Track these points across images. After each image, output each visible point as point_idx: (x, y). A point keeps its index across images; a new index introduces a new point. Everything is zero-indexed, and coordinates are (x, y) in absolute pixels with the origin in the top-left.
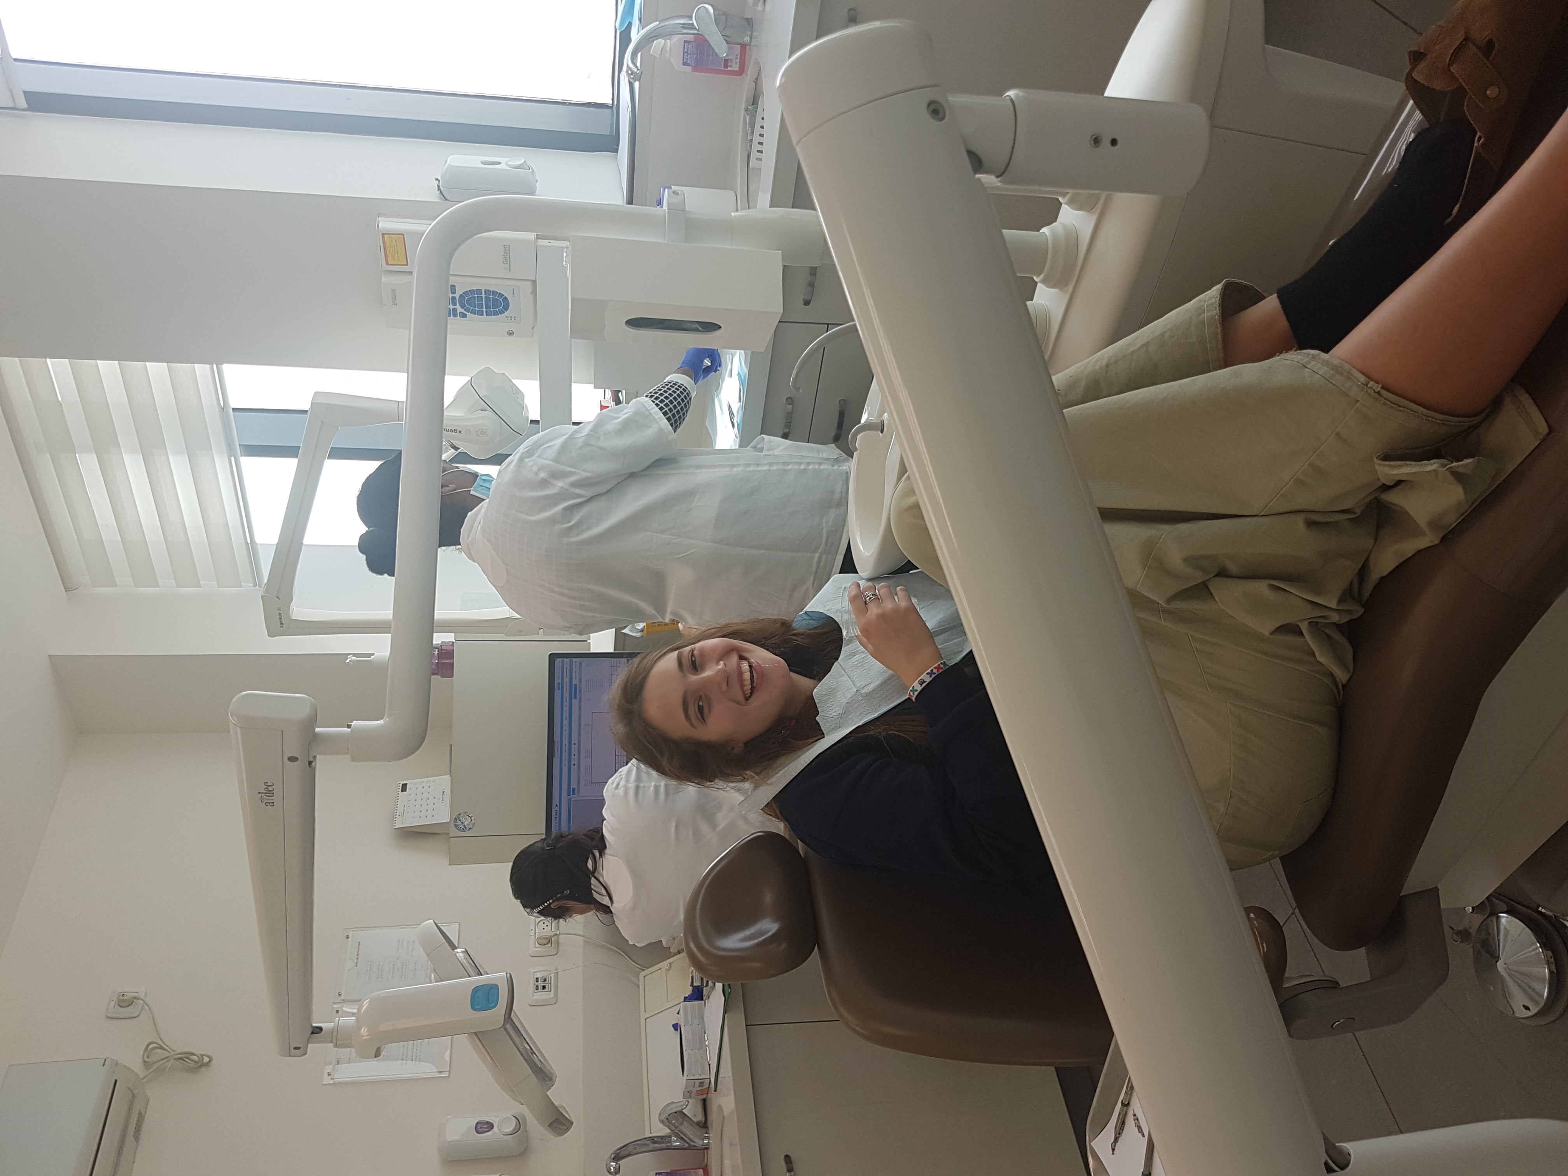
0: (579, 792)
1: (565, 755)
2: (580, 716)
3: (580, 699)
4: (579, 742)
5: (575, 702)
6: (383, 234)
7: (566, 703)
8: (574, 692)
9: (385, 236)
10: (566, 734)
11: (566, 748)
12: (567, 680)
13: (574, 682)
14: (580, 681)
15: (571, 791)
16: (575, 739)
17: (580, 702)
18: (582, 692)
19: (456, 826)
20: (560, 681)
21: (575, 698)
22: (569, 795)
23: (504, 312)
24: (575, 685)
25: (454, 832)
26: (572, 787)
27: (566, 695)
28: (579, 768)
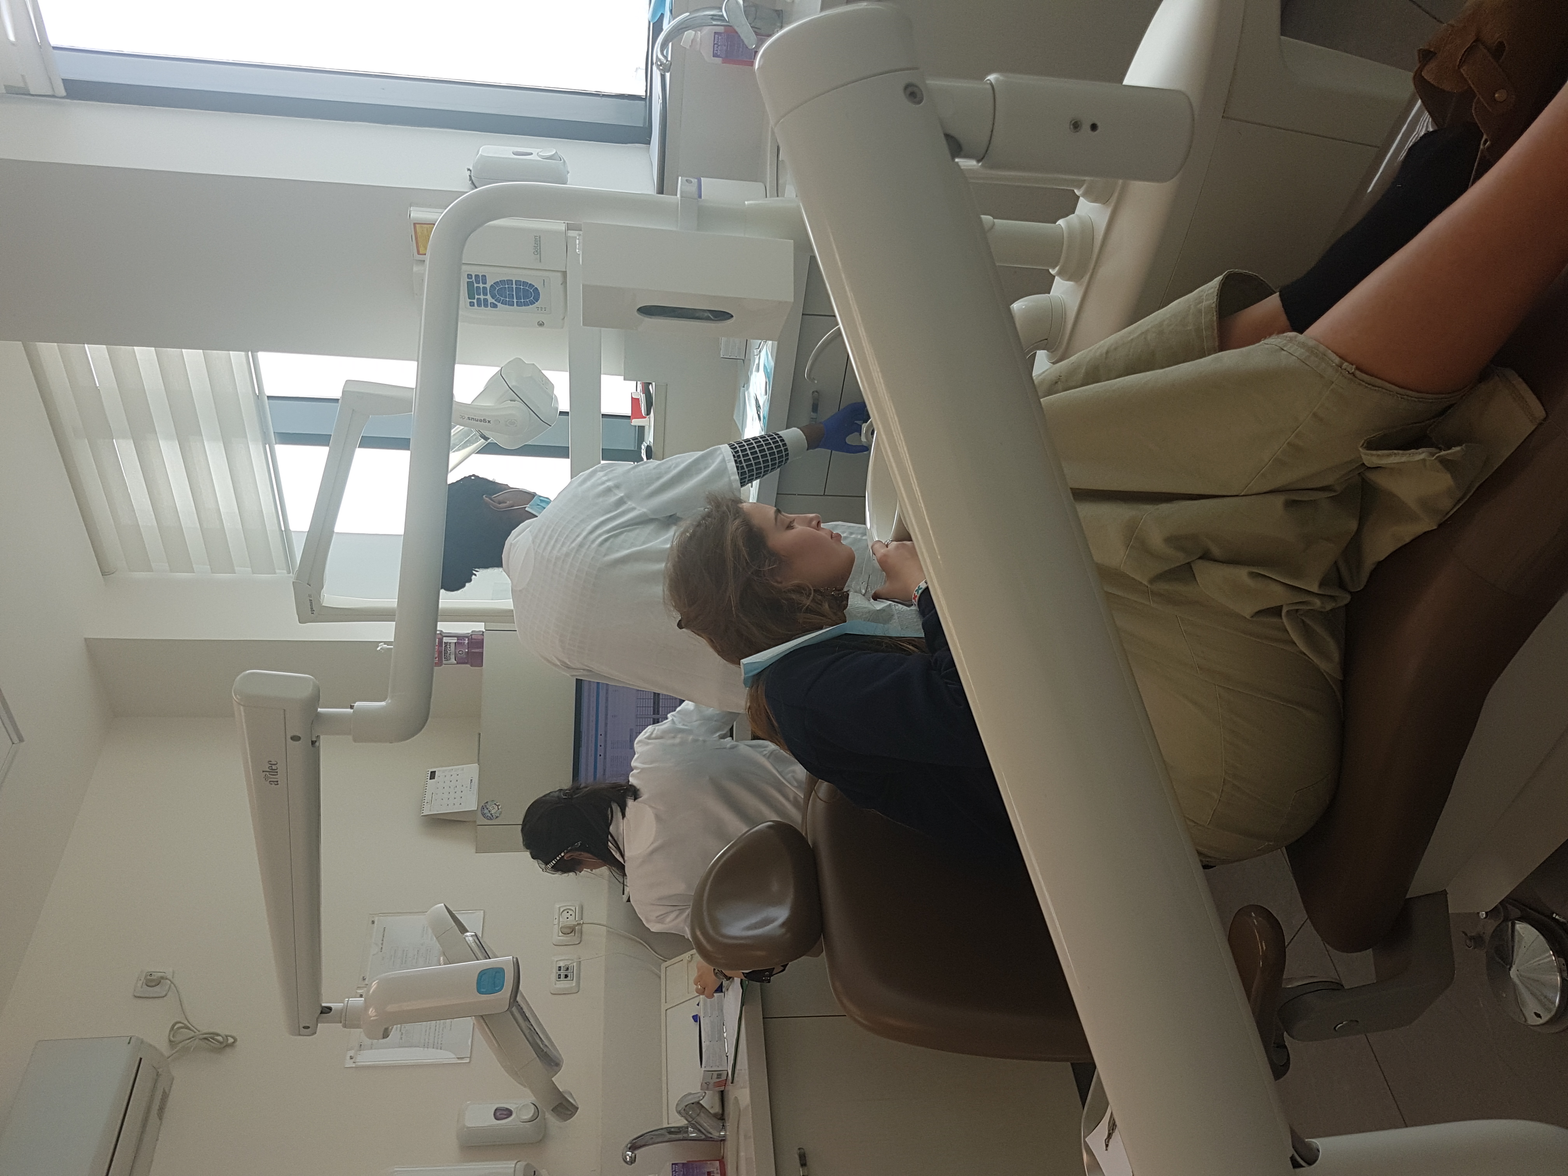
1: (592, 745)
2: (607, 707)
4: (606, 732)
5: (602, 693)
6: (415, 224)
7: (594, 694)
9: (417, 226)
10: (592, 724)
11: (592, 739)
16: (601, 731)
17: (607, 693)
19: (483, 814)
23: (535, 303)
25: (481, 820)
28: (605, 758)
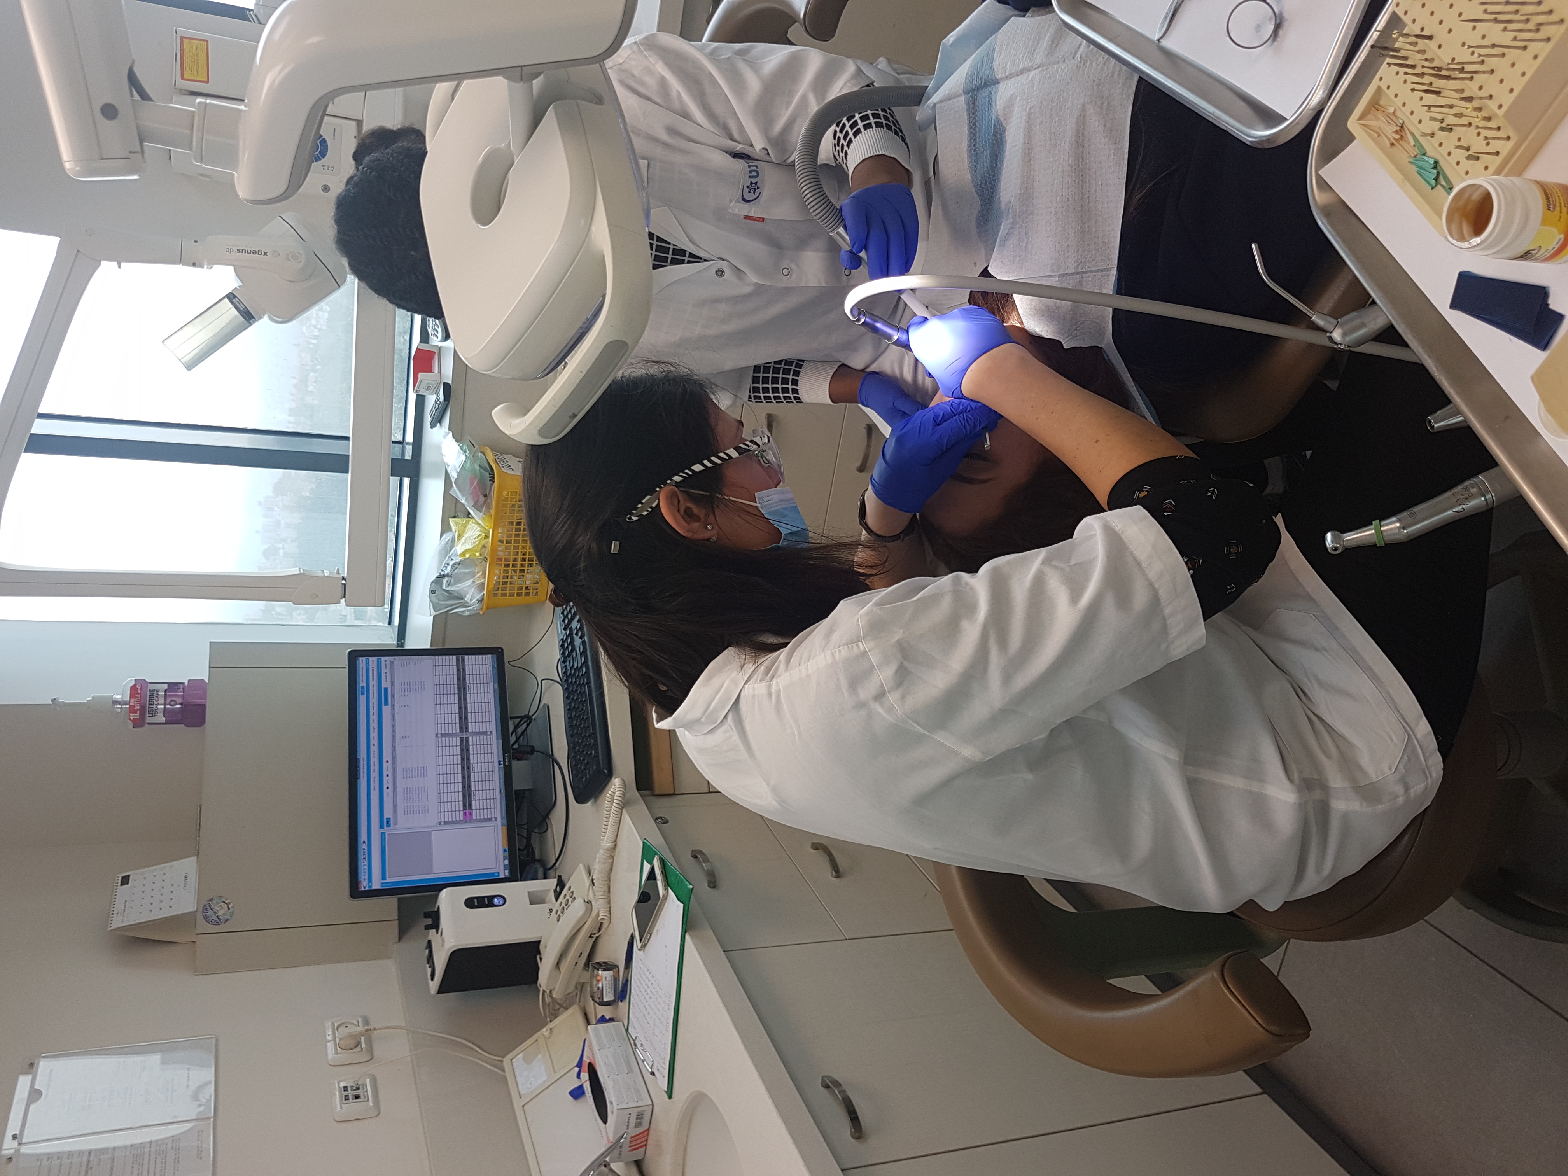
0: (395, 823)
1: (374, 775)
2: (393, 726)
3: (393, 706)
4: (394, 758)
5: (386, 710)
7: (374, 712)
8: (384, 697)
10: (374, 749)
11: (374, 767)
12: (373, 683)
13: (384, 686)
14: (392, 682)
15: (384, 823)
16: (387, 755)
17: (393, 709)
18: (396, 697)
19: (206, 917)
20: (364, 685)
21: (386, 704)
22: (381, 827)
23: (320, 159)
24: (386, 689)
25: (202, 926)
26: (386, 816)
27: (374, 700)
28: (395, 790)
